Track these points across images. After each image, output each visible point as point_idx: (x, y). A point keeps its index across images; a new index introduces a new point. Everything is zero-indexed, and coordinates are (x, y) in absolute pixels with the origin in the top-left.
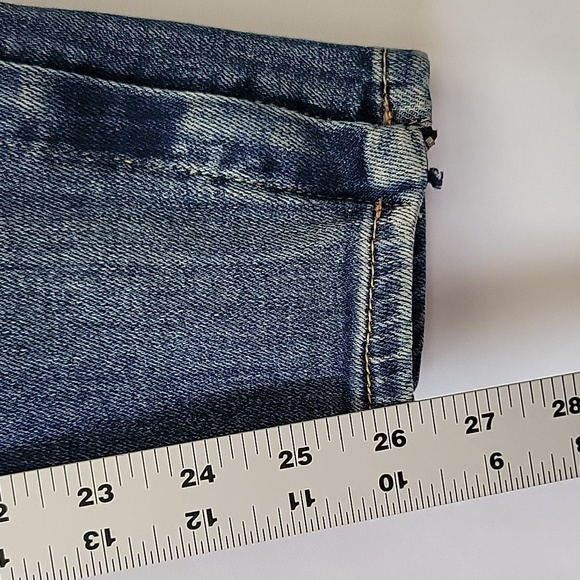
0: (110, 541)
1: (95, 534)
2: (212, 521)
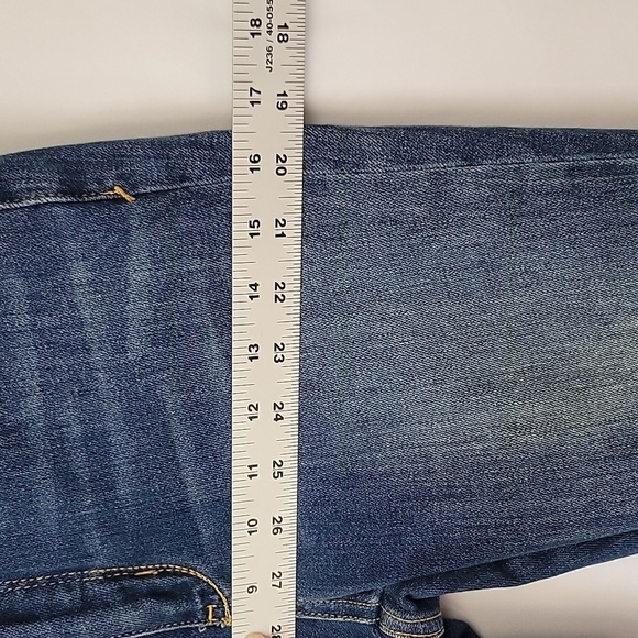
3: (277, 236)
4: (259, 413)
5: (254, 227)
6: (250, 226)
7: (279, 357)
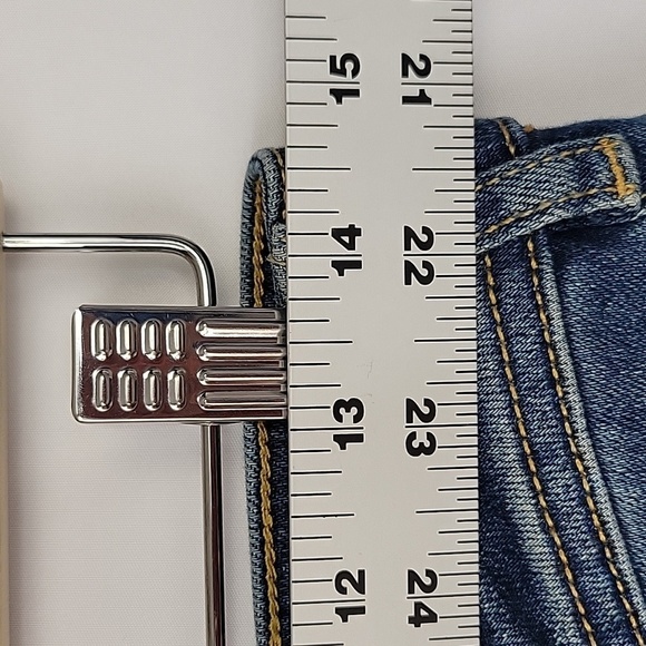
0: (342, 441)
1: (357, 418)
2: (344, 613)
3: (407, 100)
4: (368, 599)
5: (343, 72)
6: (333, 70)
7: (421, 438)
